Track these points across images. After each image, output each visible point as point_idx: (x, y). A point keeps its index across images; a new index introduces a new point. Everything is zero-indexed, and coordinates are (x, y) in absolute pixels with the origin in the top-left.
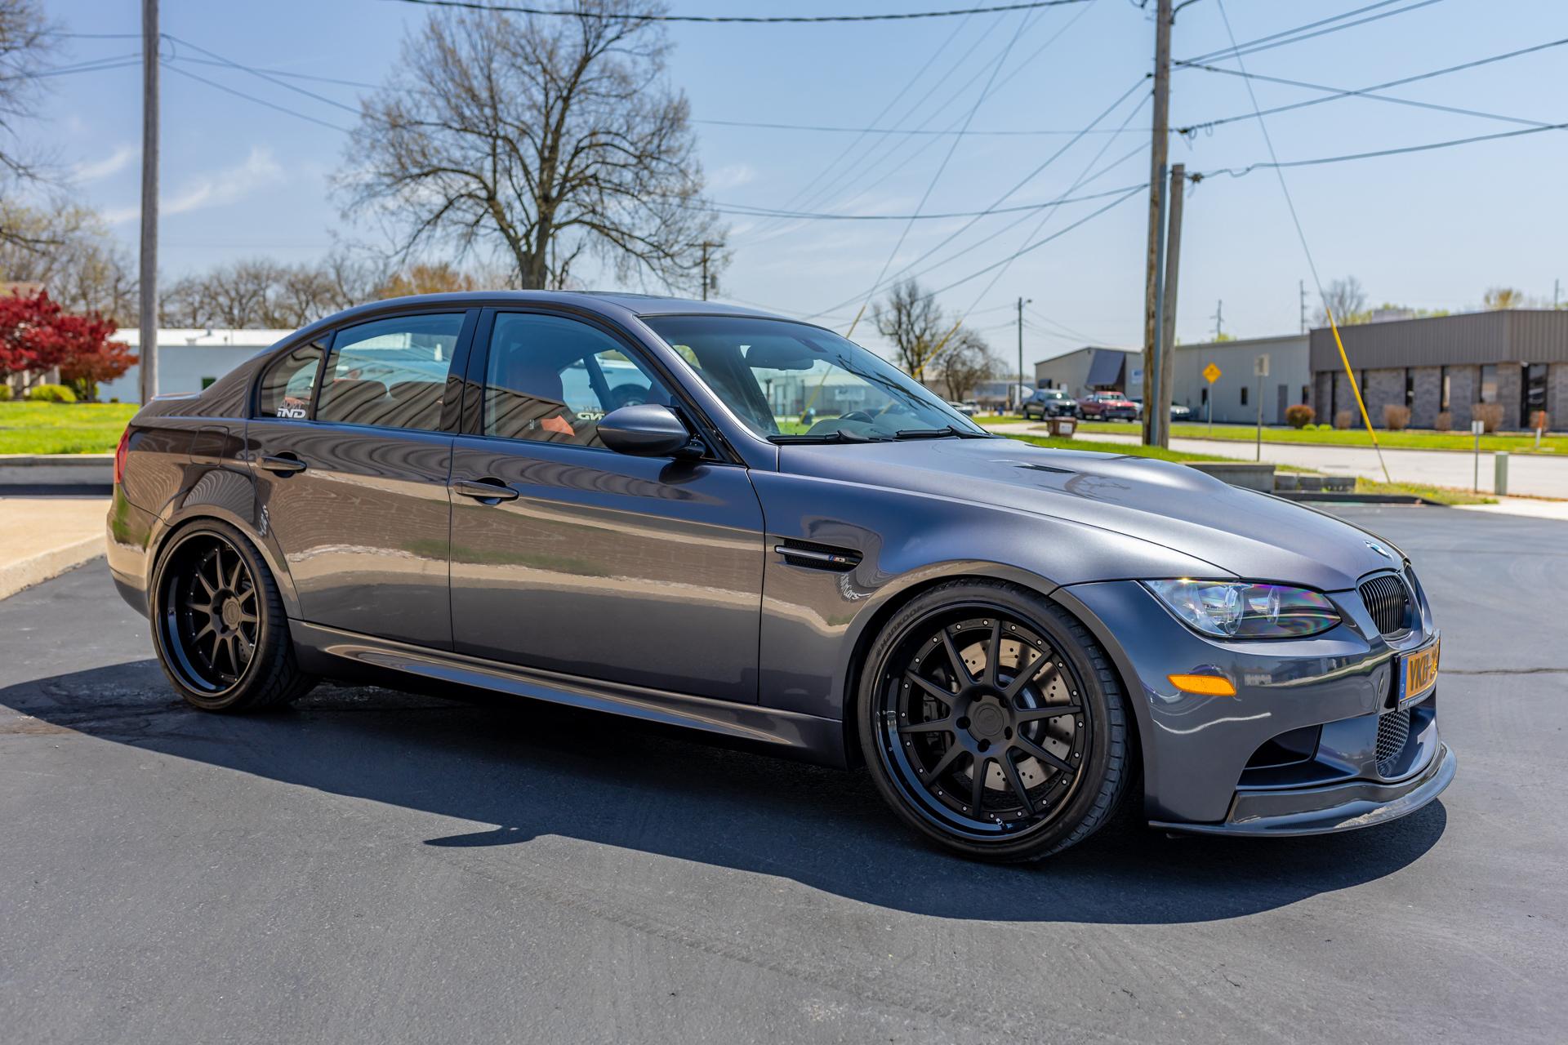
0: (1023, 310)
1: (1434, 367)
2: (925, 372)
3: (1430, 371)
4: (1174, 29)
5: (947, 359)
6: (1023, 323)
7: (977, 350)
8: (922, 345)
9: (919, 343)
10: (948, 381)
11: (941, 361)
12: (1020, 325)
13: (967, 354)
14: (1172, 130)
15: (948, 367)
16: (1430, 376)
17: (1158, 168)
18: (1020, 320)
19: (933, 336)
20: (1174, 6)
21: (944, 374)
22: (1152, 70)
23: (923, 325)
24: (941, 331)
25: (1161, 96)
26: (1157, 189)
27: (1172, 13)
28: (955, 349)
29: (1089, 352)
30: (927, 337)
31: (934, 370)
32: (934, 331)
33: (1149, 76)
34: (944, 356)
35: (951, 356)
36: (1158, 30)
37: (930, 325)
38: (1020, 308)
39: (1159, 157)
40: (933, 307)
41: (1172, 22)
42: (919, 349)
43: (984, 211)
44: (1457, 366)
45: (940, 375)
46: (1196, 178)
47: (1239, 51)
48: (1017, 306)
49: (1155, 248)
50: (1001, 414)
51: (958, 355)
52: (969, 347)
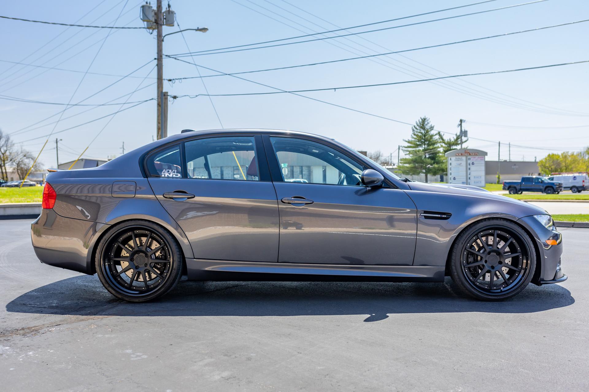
0: (58, 143)
1: (218, 167)
2: (7, 168)
3: (217, 168)
4: (163, 43)
5: (17, 163)
6: (58, 148)
7: (30, 159)
8: (5, 157)
9: (4, 156)
10: (18, 172)
11: (14, 164)
12: (57, 149)
13: (26, 161)
14: (164, 80)
15: (18, 166)
16: (216, 170)
17: (160, 92)
18: (57, 147)
19: (10, 153)
20: (163, 35)
21: (16, 169)
22: (156, 57)
23: (5, 148)
24: (14, 151)
25: (160, 67)
26: (160, 100)
27: (163, 37)
28: (21, 159)
29: (82, 161)
30: (8, 153)
31: (11, 167)
32: (11, 151)
33: (155, 59)
34: (16, 161)
35: (19, 162)
36: (158, 43)
37: (8, 149)
38: (57, 143)
39: (160, 89)
40: (10, 141)
41: (163, 41)
42: (4, 159)
43: (75, 104)
44: (226, 166)
45: (14, 169)
46: (175, 97)
47: (192, 54)
48: (55, 142)
49: (160, 121)
50: (41, 185)
51: (22, 161)
52: (27, 158)
